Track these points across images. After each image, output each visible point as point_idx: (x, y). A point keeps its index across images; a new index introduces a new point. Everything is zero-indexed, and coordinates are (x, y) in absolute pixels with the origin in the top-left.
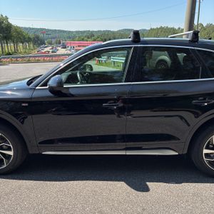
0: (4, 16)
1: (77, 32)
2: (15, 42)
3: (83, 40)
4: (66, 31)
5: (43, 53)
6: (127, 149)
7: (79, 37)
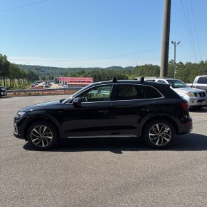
0: (3, 55)
1: (69, 69)
2: (12, 78)
3: (75, 76)
4: (58, 68)
5: (37, 88)
6: (113, 134)
7: (71, 74)
